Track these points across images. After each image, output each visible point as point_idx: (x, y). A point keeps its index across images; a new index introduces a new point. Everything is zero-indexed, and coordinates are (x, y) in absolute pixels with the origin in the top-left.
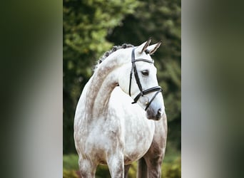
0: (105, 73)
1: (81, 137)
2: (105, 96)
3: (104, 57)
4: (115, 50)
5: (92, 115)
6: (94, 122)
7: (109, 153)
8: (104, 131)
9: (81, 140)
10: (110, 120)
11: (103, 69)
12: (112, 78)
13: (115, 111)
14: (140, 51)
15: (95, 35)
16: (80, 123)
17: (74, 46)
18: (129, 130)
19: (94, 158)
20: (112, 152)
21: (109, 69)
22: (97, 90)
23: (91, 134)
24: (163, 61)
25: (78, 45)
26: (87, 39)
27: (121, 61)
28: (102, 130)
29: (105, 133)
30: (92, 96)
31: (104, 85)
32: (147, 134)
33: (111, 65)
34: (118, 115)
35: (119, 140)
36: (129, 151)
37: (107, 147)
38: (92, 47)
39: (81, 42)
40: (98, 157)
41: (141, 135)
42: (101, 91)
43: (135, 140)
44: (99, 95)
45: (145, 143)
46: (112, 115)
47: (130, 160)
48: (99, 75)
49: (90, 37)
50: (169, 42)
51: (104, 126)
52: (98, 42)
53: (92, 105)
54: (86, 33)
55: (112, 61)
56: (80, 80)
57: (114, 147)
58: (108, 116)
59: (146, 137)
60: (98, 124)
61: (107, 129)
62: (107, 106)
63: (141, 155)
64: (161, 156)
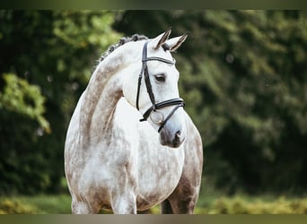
0: (105, 76)
1: (74, 169)
2: (107, 110)
3: (107, 53)
4: (122, 42)
5: (89, 139)
6: (92, 148)
7: (114, 194)
8: (106, 161)
9: (74, 174)
10: (115, 145)
11: (103, 70)
12: (115, 83)
13: (123, 132)
14: (155, 45)
15: (97, 22)
16: (72, 149)
17: (66, 39)
18: (146, 160)
19: (92, 200)
20: (118, 192)
21: (111, 71)
22: (95, 101)
23: (87, 165)
24: (196, 59)
25: (71, 36)
26: (85, 28)
27: (128, 58)
28: (103, 159)
29: (108, 163)
30: (87, 110)
31: (105, 94)
32: (173, 166)
33: (114, 65)
34: (127, 138)
35: (129, 174)
36: (146, 191)
37: (112, 185)
38: (93, 39)
39: (76, 32)
40: (99, 198)
41: (163, 168)
42: (101, 102)
43: (155, 175)
44: (98, 108)
45: (169, 179)
46: (119, 138)
47: (146, 204)
48: (98, 79)
49: (90, 25)
50: (204, 32)
51: (107, 154)
52: (101, 33)
53: (89, 124)
54: (84, 19)
55: (115, 60)
56: (74, 87)
57: (122, 185)
58: (113, 139)
59: (172, 171)
60: (98, 150)
61: (110, 158)
62: (111, 125)
63: (164, 196)
64: (193, 197)
